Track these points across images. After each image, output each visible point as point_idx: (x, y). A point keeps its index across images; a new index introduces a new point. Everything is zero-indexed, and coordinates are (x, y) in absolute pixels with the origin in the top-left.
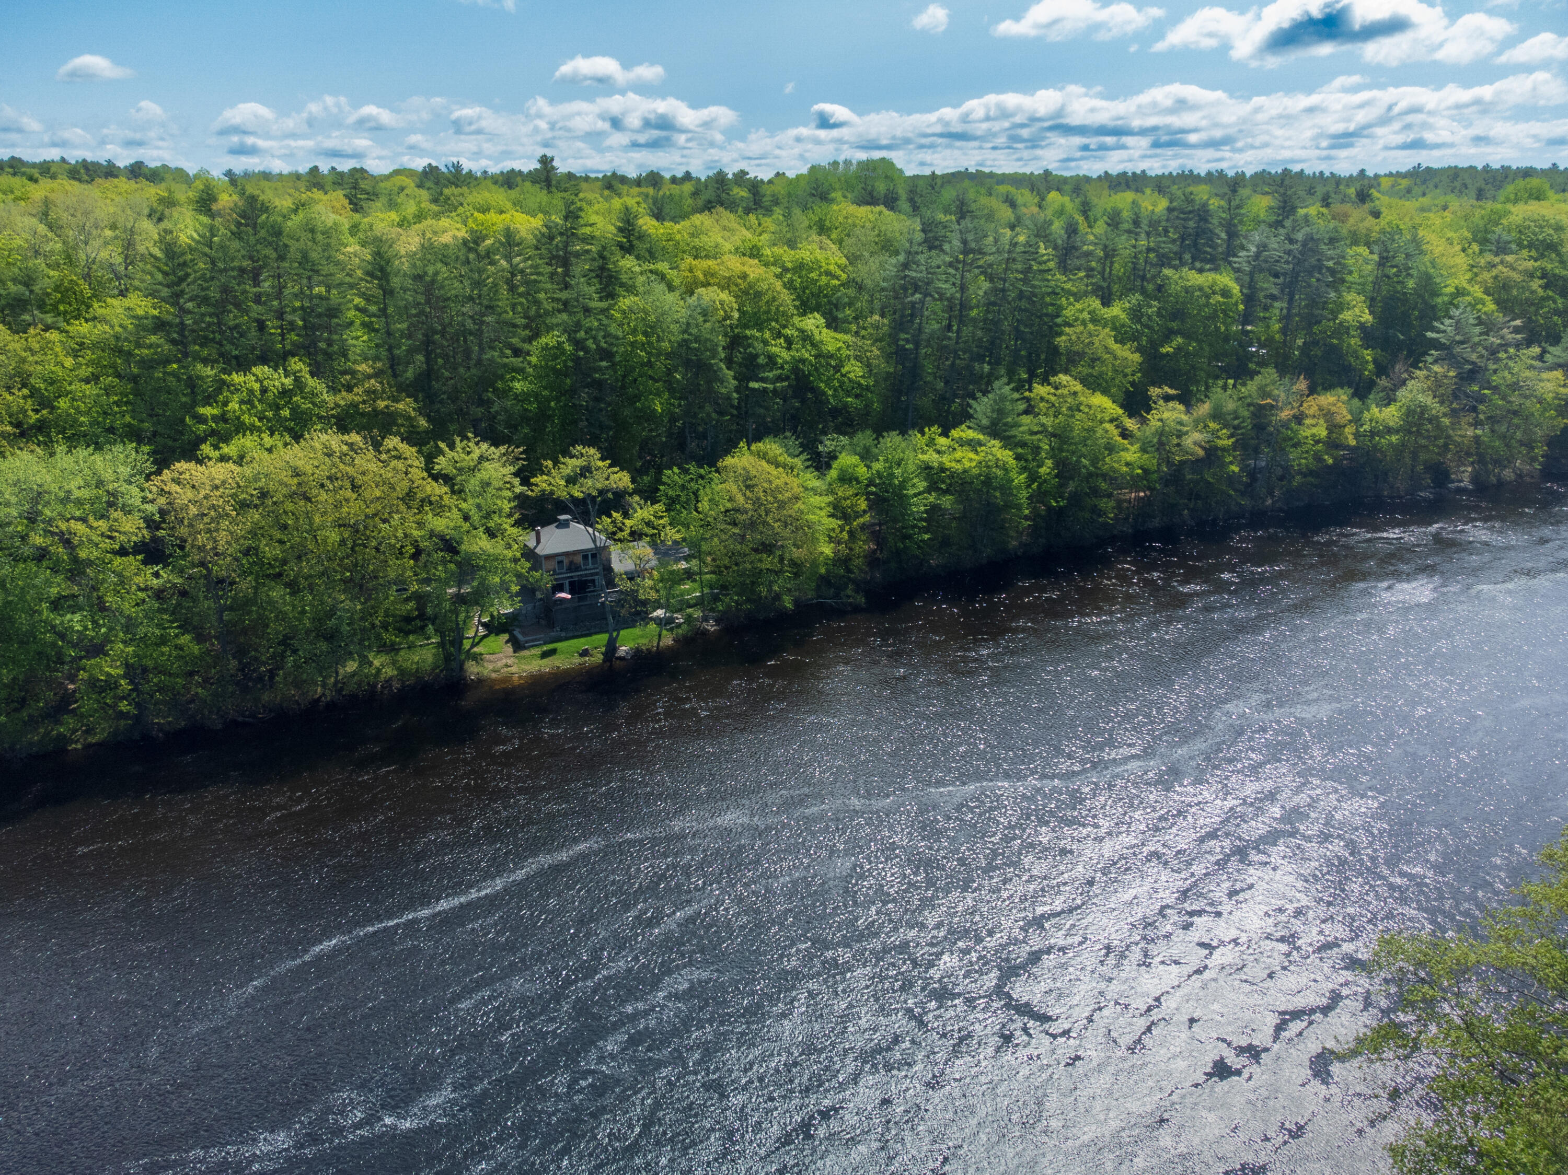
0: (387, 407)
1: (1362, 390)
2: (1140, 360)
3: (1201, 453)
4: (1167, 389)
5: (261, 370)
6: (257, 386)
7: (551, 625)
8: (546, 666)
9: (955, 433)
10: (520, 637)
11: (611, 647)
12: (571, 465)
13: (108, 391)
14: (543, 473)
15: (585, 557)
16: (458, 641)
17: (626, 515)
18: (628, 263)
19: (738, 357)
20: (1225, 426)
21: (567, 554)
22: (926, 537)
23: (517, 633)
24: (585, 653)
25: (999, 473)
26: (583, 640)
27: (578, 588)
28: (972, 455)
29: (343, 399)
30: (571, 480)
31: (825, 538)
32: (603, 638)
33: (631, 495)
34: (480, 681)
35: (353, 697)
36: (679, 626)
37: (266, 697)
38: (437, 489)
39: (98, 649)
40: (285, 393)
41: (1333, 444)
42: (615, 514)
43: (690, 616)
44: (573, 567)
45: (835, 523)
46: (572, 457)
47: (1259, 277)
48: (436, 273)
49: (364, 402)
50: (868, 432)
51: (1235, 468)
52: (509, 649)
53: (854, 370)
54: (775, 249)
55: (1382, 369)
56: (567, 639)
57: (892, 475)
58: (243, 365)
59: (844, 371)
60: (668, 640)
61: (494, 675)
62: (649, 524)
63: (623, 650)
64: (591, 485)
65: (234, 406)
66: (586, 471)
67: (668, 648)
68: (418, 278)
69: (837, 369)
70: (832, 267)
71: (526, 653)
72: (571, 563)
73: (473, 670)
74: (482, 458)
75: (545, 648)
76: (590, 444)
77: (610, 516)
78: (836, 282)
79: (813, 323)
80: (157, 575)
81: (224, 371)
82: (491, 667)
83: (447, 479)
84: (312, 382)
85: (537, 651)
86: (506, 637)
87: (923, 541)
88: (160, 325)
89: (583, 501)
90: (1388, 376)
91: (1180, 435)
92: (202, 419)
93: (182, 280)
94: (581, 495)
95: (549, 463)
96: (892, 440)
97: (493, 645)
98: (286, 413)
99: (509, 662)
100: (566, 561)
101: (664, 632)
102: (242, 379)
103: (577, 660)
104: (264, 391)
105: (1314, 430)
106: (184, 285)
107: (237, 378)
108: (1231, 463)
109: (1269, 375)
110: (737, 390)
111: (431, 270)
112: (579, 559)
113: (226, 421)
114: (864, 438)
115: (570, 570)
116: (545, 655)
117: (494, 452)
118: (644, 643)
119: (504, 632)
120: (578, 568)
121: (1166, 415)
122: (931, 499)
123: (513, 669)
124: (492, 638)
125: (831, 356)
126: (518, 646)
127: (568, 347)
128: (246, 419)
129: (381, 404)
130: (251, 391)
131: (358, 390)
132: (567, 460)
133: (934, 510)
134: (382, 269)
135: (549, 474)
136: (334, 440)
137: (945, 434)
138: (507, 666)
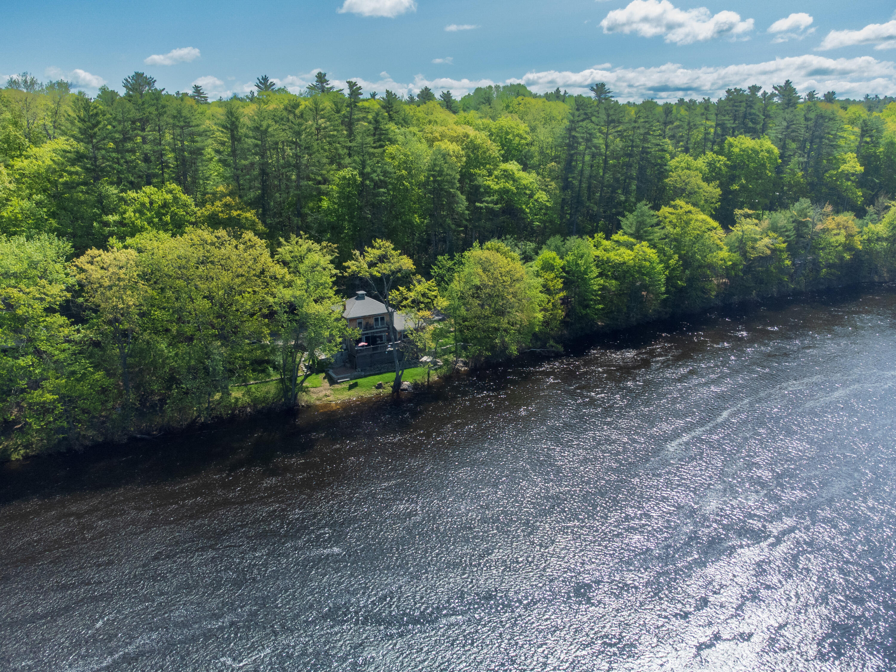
0: (239, 215)
1: (860, 213)
2: (721, 193)
3: (769, 252)
4: (746, 210)
5: (149, 189)
6: (147, 200)
7: (354, 367)
8: (353, 395)
9: (615, 237)
10: (333, 375)
11: (398, 383)
12: (372, 253)
13: (39, 204)
14: (353, 259)
15: (376, 320)
16: (293, 378)
17: (409, 290)
18: (392, 126)
19: (467, 188)
20: (781, 235)
21: (364, 317)
22: (601, 306)
23: (331, 372)
24: (379, 386)
25: (648, 264)
26: (377, 377)
27: (371, 340)
28: (629, 252)
29: (207, 210)
30: (371, 265)
31: (538, 308)
32: (390, 377)
33: (414, 274)
34: (309, 407)
35: (219, 418)
36: (441, 367)
37: (158, 420)
38: (280, 271)
39: (35, 385)
40: (165, 205)
41: (849, 247)
42: (401, 288)
43: (446, 360)
44: (368, 327)
45: (544, 297)
46: (373, 247)
47: (788, 141)
48: (269, 126)
49: (222, 212)
50: (558, 236)
51: (788, 262)
52: (326, 383)
53: (542, 196)
54: (484, 120)
55: (871, 201)
56: (365, 376)
57: (577, 265)
58: (136, 186)
59: (536, 197)
60: (434, 377)
61: (318, 403)
62: (424, 295)
63: (406, 384)
64: (385, 268)
65: (130, 214)
66: (383, 259)
67: (436, 382)
68: (257, 129)
69: (531, 196)
70: (521, 132)
71: (337, 386)
72: (367, 323)
73: (304, 399)
74: (309, 250)
75: (352, 382)
76: (387, 239)
77: (398, 290)
78: (523, 141)
79: (513, 166)
80: (78, 331)
81: (122, 191)
82: (315, 396)
83: (285, 264)
84: (184, 197)
85: (346, 385)
86: (323, 375)
87: (598, 309)
88: (79, 158)
89: (381, 279)
90: (874, 205)
91: (755, 240)
92: (106, 224)
93: (95, 126)
94: (379, 275)
95: (357, 253)
96: (573, 241)
97: (315, 381)
98: (168, 218)
99: (328, 393)
100: (364, 323)
101: (431, 372)
102: (134, 195)
103: (374, 391)
104: (151, 203)
105: (837, 237)
106: (96, 129)
107: (132, 194)
108: (786, 259)
109: (805, 203)
110: (467, 208)
111: (264, 124)
112: (372, 321)
113: (124, 225)
114: (556, 240)
115: (366, 328)
116: (351, 387)
117: (317, 247)
118: (419, 379)
119: (322, 372)
120: (371, 328)
121: (745, 227)
122: (602, 282)
123: (331, 398)
124: (314, 376)
125: (526, 188)
126: (332, 382)
127: (359, 179)
128: (138, 222)
129: (235, 213)
130: (143, 205)
131: (218, 203)
132: (369, 250)
133: (604, 288)
134: (233, 123)
135: (356, 260)
136: (207, 234)
137: (608, 238)
138: (326, 396)
